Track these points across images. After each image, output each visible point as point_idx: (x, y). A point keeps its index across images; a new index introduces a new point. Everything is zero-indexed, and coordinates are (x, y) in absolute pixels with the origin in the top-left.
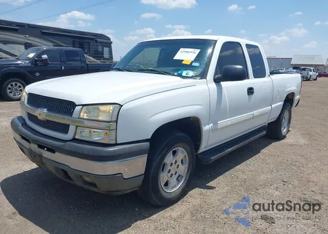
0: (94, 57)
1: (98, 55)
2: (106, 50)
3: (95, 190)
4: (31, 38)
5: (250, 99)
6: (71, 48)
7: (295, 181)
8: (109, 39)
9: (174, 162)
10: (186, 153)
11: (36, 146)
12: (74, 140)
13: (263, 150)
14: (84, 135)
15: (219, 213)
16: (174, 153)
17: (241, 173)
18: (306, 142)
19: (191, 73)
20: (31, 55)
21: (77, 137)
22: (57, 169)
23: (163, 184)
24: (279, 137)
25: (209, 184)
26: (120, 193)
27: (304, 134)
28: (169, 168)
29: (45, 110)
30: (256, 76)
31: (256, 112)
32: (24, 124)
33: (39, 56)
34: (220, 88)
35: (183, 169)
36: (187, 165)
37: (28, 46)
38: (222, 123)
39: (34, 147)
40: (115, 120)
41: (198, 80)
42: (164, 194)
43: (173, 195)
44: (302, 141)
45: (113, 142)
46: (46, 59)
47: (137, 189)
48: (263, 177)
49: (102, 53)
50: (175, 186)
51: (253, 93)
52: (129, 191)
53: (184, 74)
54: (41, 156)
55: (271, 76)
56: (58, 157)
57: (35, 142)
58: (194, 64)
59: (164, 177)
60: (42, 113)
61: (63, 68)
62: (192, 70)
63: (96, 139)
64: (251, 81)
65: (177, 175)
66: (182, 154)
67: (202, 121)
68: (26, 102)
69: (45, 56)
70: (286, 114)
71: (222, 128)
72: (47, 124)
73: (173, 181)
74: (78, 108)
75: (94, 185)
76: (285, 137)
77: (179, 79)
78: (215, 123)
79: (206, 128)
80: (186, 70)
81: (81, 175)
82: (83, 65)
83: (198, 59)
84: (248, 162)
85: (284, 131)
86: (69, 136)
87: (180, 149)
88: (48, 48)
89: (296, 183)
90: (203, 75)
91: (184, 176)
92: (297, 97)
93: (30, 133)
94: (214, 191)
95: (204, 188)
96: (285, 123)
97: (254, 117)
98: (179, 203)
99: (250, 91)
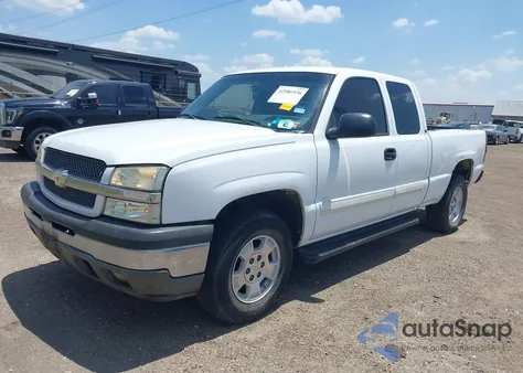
0: (172, 97)
1: (180, 94)
2: (191, 86)
3: (129, 292)
4: (76, 67)
5: (388, 167)
6: (137, 83)
7: (455, 297)
8: (197, 70)
9: (255, 257)
10: (276, 245)
11: (50, 225)
12: (102, 217)
13: (415, 249)
14: (117, 209)
15: (322, 339)
16: (257, 244)
17: (370, 281)
18: (488, 238)
19: (291, 124)
20: (73, 93)
21: (106, 213)
22: (77, 259)
23: (236, 290)
24: (445, 229)
25: (316, 296)
26: (167, 299)
27: (489, 226)
28: (248, 265)
29: (65, 173)
30: (401, 131)
31: (399, 188)
32: (38, 193)
33: (84, 94)
34: (335, 148)
35: (271, 270)
36: (278, 264)
37: (70, 78)
38: (337, 202)
39: (48, 226)
40: (160, 188)
41: (300, 135)
42: (238, 306)
43: (253, 308)
44: (483, 237)
45: (157, 222)
46: (95, 99)
47: (193, 294)
48: (404, 289)
49: (185, 91)
50: (258, 295)
51: (394, 157)
52: (181, 297)
53: (280, 125)
54: (56, 240)
55: (430, 132)
56: (79, 242)
57: (49, 218)
58: (297, 110)
59: (237, 279)
60: (61, 177)
61: (120, 113)
62: (294, 120)
63: (132, 216)
64: (393, 139)
65: (262, 278)
66: (269, 245)
67: (304, 198)
68: (42, 161)
69: (93, 95)
70: (457, 194)
71: (338, 210)
72: (67, 193)
73: (254, 286)
74: (108, 171)
75: (126, 284)
76: (454, 230)
77: (271, 132)
78: (327, 202)
79: (310, 208)
80: (284, 118)
81: (110, 269)
82: (151, 109)
83: (304, 102)
84: (386, 265)
85: (454, 220)
86: (95, 211)
87: (267, 237)
88: (101, 81)
89: (456, 300)
90: (309, 128)
91: (274, 279)
92: (477, 168)
93: (43, 206)
94: (321, 305)
95: (306, 301)
96: (455, 206)
97: (396, 195)
98: (263, 320)
99: (390, 154)
